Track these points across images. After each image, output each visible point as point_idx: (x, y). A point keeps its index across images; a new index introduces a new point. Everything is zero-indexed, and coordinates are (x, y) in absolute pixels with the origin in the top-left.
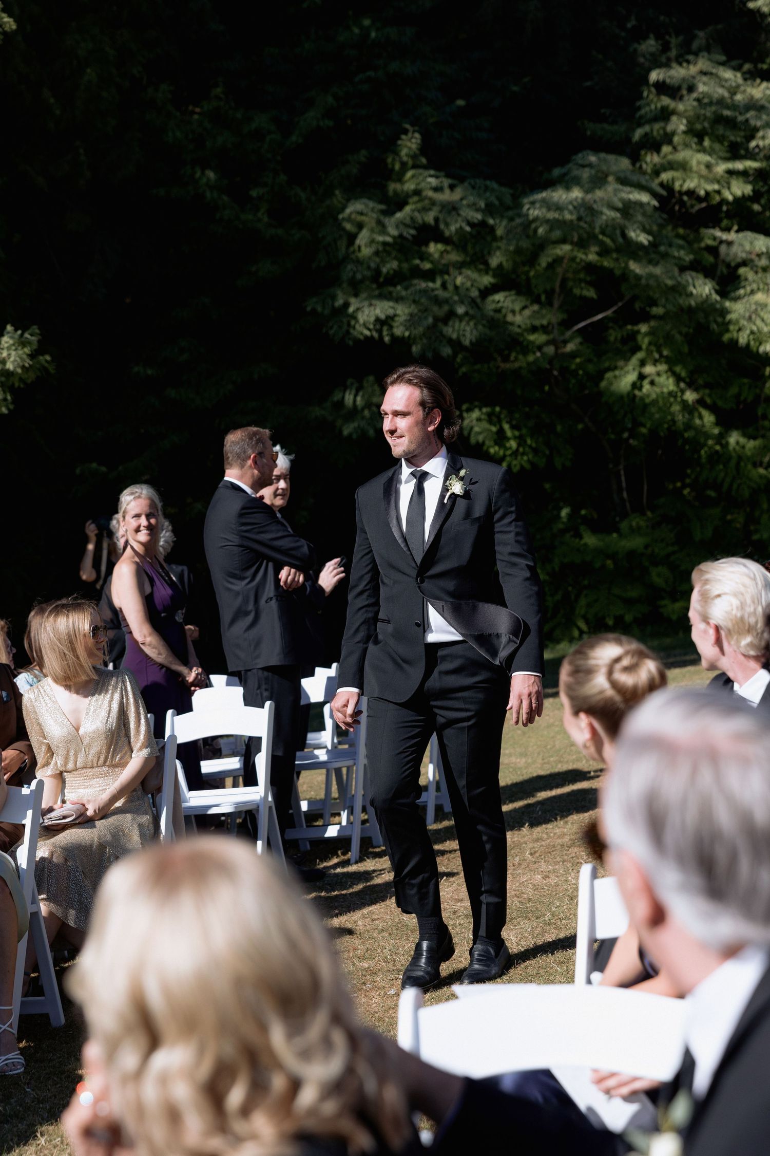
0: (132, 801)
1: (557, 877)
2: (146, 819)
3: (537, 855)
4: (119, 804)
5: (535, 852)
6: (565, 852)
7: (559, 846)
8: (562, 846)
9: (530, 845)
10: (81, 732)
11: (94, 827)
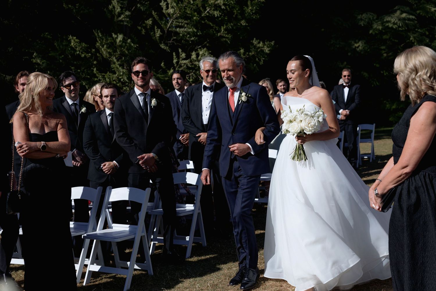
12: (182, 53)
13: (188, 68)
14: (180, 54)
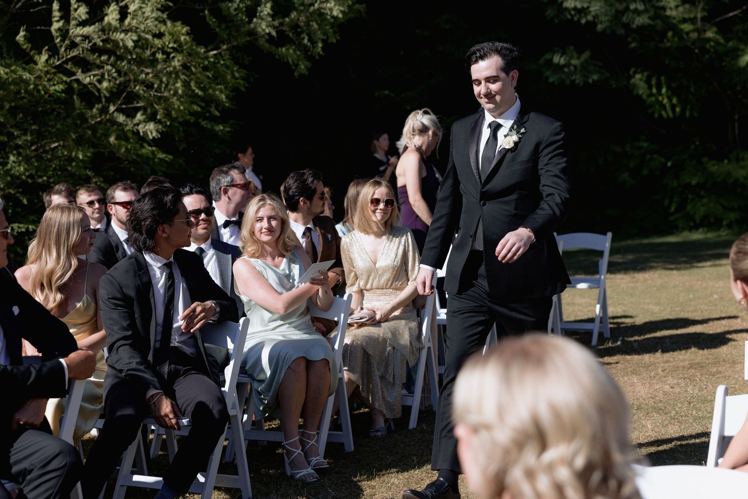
0: (406, 313)
1: (680, 388)
2: (414, 325)
3: (667, 371)
4: (397, 313)
5: (665, 370)
6: (685, 372)
7: (681, 368)
8: (684, 367)
9: (662, 365)
10: (378, 265)
11: (380, 326)
12: (79, 7)
13: (94, 49)
14: (72, 8)
